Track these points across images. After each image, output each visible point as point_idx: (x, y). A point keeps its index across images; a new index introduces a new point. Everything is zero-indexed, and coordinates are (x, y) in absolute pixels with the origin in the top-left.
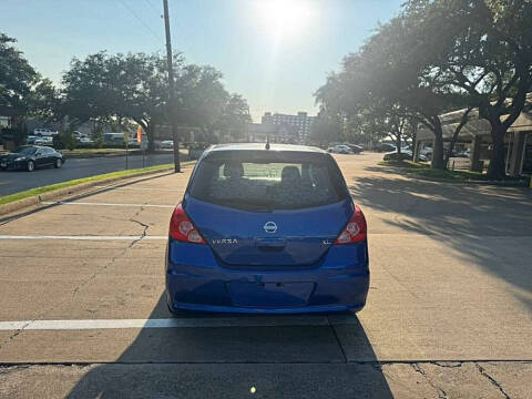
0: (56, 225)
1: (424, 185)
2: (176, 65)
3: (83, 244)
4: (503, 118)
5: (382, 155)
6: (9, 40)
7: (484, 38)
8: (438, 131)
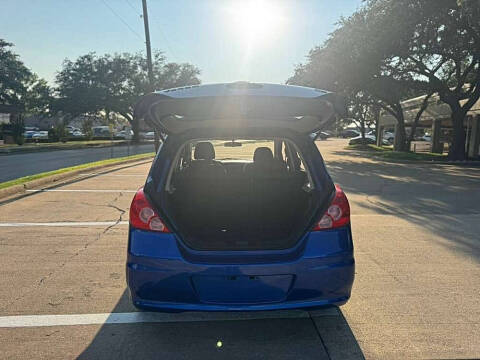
0: (36, 212)
1: (390, 167)
2: (157, 64)
3: (58, 230)
4: (462, 102)
5: (348, 140)
6: (7, 44)
7: (442, 28)
8: (400, 117)
